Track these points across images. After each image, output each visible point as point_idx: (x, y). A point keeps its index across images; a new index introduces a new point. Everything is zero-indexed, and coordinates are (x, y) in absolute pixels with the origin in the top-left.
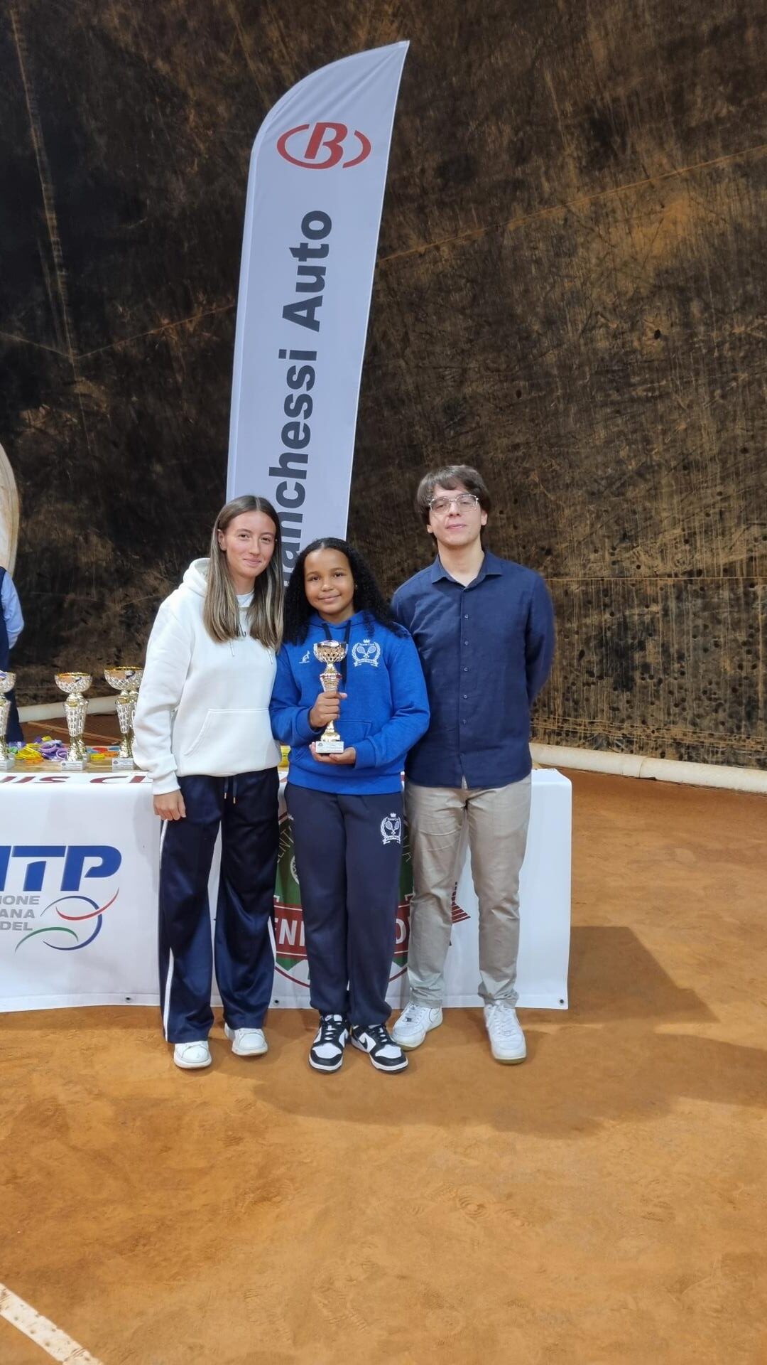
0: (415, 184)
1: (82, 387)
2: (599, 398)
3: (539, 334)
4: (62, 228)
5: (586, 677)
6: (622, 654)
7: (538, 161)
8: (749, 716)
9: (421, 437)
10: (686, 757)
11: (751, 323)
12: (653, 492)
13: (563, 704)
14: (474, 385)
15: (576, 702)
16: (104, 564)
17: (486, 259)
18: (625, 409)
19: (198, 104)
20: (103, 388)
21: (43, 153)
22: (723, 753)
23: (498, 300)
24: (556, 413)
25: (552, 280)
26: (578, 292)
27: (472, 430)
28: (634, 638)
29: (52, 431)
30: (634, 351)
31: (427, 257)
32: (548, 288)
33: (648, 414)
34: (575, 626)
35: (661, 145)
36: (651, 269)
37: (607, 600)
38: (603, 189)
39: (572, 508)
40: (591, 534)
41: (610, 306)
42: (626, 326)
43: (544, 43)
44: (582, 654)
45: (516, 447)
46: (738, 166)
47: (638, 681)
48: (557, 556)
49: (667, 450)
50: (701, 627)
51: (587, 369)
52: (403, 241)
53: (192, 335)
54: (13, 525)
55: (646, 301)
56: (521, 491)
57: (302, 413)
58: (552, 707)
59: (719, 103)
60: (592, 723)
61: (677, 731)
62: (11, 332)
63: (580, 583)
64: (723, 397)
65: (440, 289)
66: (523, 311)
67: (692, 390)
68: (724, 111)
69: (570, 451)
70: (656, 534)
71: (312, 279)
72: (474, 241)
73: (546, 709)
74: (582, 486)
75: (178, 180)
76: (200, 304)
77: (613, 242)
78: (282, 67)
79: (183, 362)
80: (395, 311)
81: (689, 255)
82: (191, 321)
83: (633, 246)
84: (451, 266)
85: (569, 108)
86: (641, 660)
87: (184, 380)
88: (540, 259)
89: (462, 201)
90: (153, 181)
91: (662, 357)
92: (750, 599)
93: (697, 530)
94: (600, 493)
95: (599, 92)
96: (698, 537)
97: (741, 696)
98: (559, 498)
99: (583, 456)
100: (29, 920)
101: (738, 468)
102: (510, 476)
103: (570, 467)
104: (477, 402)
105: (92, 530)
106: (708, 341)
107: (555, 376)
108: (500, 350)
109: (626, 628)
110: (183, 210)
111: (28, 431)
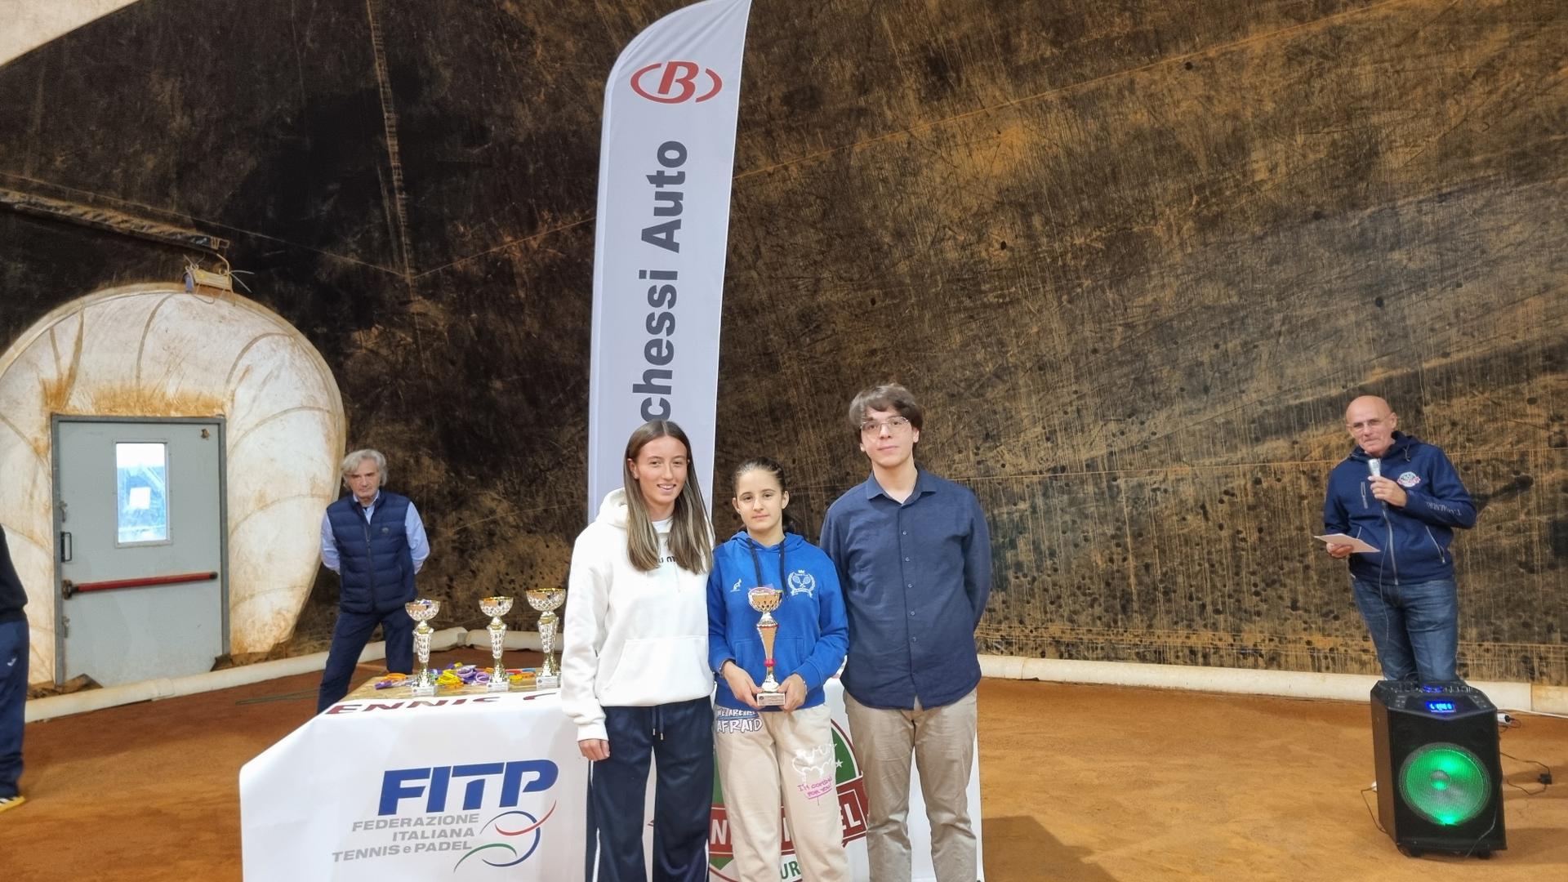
0: (762, 111)
1: (419, 305)
2: (953, 304)
3: (890, 246)
4: (402, 153)
7: (879, 92)
8: (1124, 609)
9: (776, 344)
10: (1066, 655)
11: (1090, 235)
12: (1011, 392)
14: (828, 294)
16: (436, 487)
17: (834, 178)
18: (978, 314)
19: (546, 40)
20: (440, 306)
21: (387, 85)
22: (1102, 648)
23: (847, 215)
24: (911, 318)
25: (899, 197)
26: (925, 207)
27: (829, 337)
28: (1004, 537)
29: (384, 352)
30: (983, 261)
31: (775, 176)
32: (896, 204)
33: (1000, 319)
35: (993, 79)
36: (993, 187)
38: (943, 117)
40: (954, 435)
41: (957, 220)
42: (974, 238)
45: (873, 352)
46: (1064, 99)
47: (1013, 580)
49: (1022, 352)
50: (1070, 523)
51: (939, 277)
52: (754, 161)
53: (535, 252)
54: (339, 450)
55: (990, 215)
57: (664, 330)
59: (1043, 46)
61: (1055, 629)
62: (346, 255)
64: (1070, 302)
65: (790, 205)
66: (873, 225)
67: (1041, 296)
68: (1048, 53)
69: (927, 355)
70: (1018, 433)
71: (670, 204)
72: (821, 163)
74: (941, 389)
75: (524, 107)
76: (545, 221)
77: (955, 164)
78: (630, 9)
79: (525, 276)
80: (745, 226)
81: (1027, 174)
82: (535, 239)
83: (974, 166)
84: (800, 184)
85: (906, 47)
86: (1014, 558)
87: (526, 295)
88: (887, 178)
89: (808, 125)
90: (498, 109)
91: (1009, 266)
92: (1114, 492)
93: (1057, 428)
94: (960, 395)
95: (932, 34)
96: (1059, 434)
97: (1115, 589)
99: (940, 360)
100: (468, 838)
101: (1090, 368)
104: (832, 310)
105: (423, 451)
106: (1051, 252)
107: (908, 285)
108: (852, 261)
109: (996, 527)
110: (529, 135)
111: (359, 353)
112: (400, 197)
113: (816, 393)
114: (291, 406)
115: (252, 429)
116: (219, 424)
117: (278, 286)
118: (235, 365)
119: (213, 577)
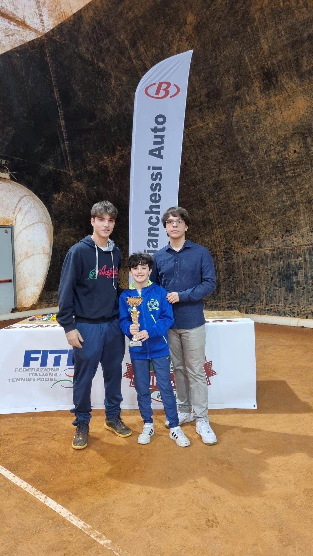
0: (198, 101)
1: (75, 184)
2: (274, 177)
3: (249, 154)
4: (66, 126)
5: (274, 287)
6: (288, 277)
7: (244, 89)
9: (205, 196)
12: (297, 213)
13: (266, 298)
14: (224, 175)
15: (271, 298)
17: (226, 127)
18: (284, 181)
19: (115, 77)
20: (83, 184)
21: (59, 99)
23: (232, 142)
24: (257, 183)
25: (252, 134)
26: (263, 137)
27: (225, 192)
28: (293, 271)
29: (65, 201)
30: (286, 159)
31: (204, 128)
32: (251, 136)
33: (293, 183)
34: (269, 267)
35: (292, 79)
36: (291, 127)
37: (281, 256)
38: (270, 98)
39: (265, 221)
40: (274, 230)
41: (276, 142)
42: (283, 149)
43: (244, 45)
44: (272, 278)
45: (242, 198)
47: (295, 288)
48: (261, 240)
49: (302, 196)
51: (268, 166)
52: (194, 122)
53: (116, 163)
54: (51, 237)
55: (289, 139)
56: (245, 215)
57: (157, 190)
58: (261, 300)
60: (277, 306)
61: (312, 307)
62: (49, 165)
63: (270, 250)
65: (209, 139)
66: (242, 146)
67: (310, 172)
69: (263, 198)
70: (299, 230)
71: (159, 140)
72: (221, 121)
73: (259, 301)
74: (269, 212)
75: (109, 105)
76: (119, 150)
77: (275, 118)
78: (146, 62)
79: (112, 172)
80: (192, 149)
81: (305, 120)
82: (115, 157)
83: (283, 118)
84: (213, 131)
85: (255, 68)
86: (296, 280)
87: (113, 180)
88: (247, 126)
89: (216, 105)
90: (99, 107)
91: (297, 160)
94: (276, 214)
95: (266, 62)
98: (260, 217)
99: (268, 200)
100: (55, 377)
102: (240, 209)
103: (264, 205)
104: (226, 181)
107: (256, 170)
108: (234, 161)
109: (289, 267)
110: (111, 116)
111: (56, 202)
112: (66, 143)
113: (220, 215)
114: (35, 222)
115: (23, 230)
116: (11, 228)
117: (26, 178)
118: (16, 207)
119: (10, 281)
